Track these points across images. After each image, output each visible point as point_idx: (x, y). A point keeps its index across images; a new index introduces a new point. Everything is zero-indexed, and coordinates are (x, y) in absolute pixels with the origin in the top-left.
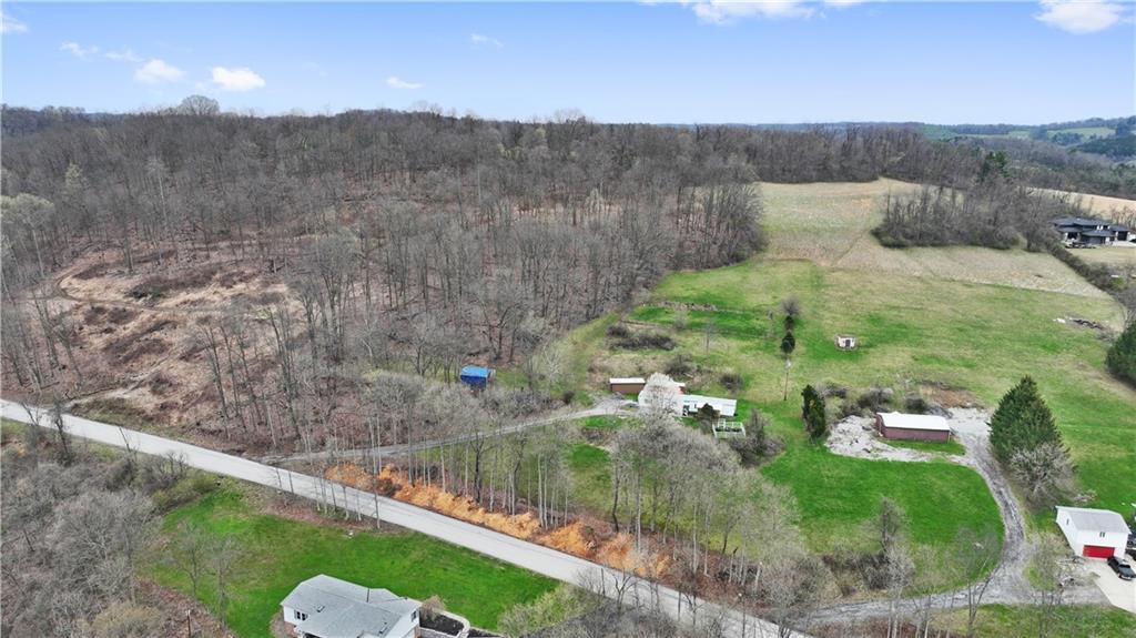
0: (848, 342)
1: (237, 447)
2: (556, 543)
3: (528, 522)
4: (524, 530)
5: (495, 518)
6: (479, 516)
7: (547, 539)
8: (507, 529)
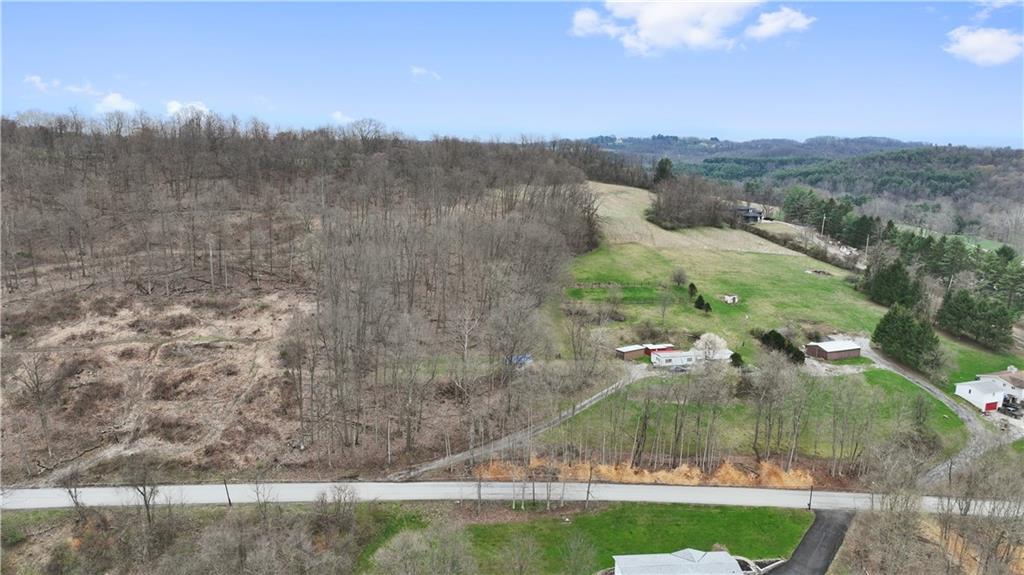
0: (734, 299)
1: (348, 474)
2: (724, 482)
3: (690, 471)
4: (693, 478)
5: (662, 475)
6: (647, 476)
7: (714, 480)
8: (679, 480)
